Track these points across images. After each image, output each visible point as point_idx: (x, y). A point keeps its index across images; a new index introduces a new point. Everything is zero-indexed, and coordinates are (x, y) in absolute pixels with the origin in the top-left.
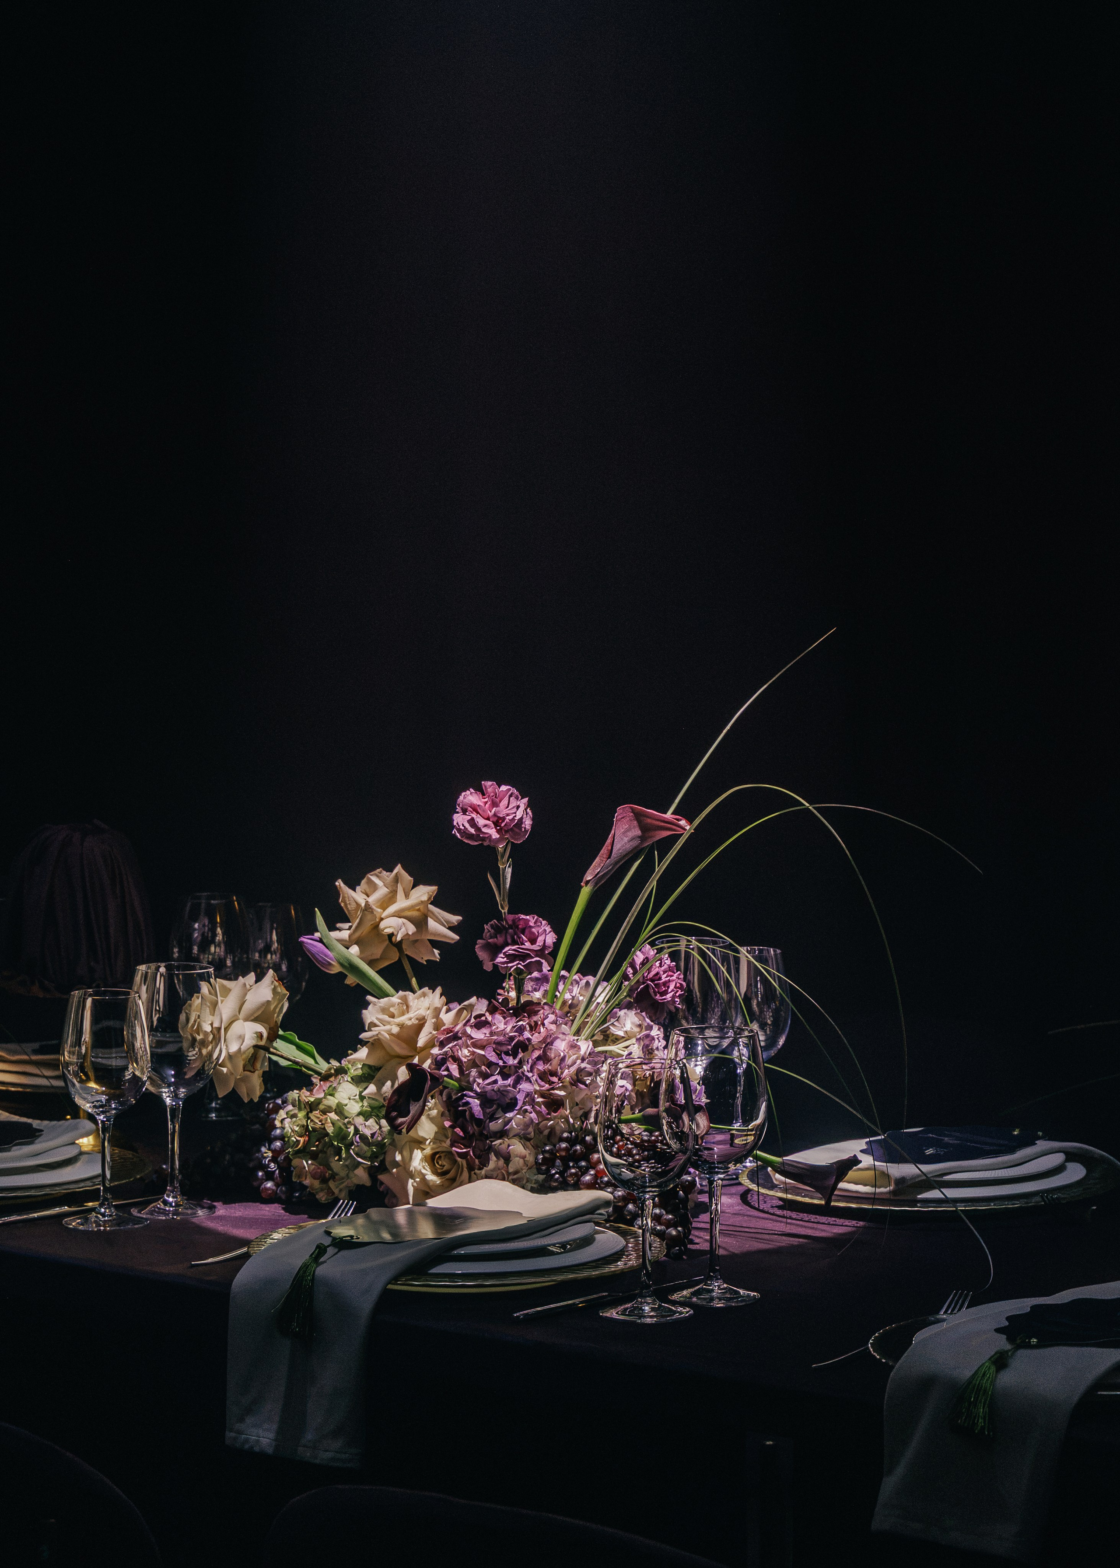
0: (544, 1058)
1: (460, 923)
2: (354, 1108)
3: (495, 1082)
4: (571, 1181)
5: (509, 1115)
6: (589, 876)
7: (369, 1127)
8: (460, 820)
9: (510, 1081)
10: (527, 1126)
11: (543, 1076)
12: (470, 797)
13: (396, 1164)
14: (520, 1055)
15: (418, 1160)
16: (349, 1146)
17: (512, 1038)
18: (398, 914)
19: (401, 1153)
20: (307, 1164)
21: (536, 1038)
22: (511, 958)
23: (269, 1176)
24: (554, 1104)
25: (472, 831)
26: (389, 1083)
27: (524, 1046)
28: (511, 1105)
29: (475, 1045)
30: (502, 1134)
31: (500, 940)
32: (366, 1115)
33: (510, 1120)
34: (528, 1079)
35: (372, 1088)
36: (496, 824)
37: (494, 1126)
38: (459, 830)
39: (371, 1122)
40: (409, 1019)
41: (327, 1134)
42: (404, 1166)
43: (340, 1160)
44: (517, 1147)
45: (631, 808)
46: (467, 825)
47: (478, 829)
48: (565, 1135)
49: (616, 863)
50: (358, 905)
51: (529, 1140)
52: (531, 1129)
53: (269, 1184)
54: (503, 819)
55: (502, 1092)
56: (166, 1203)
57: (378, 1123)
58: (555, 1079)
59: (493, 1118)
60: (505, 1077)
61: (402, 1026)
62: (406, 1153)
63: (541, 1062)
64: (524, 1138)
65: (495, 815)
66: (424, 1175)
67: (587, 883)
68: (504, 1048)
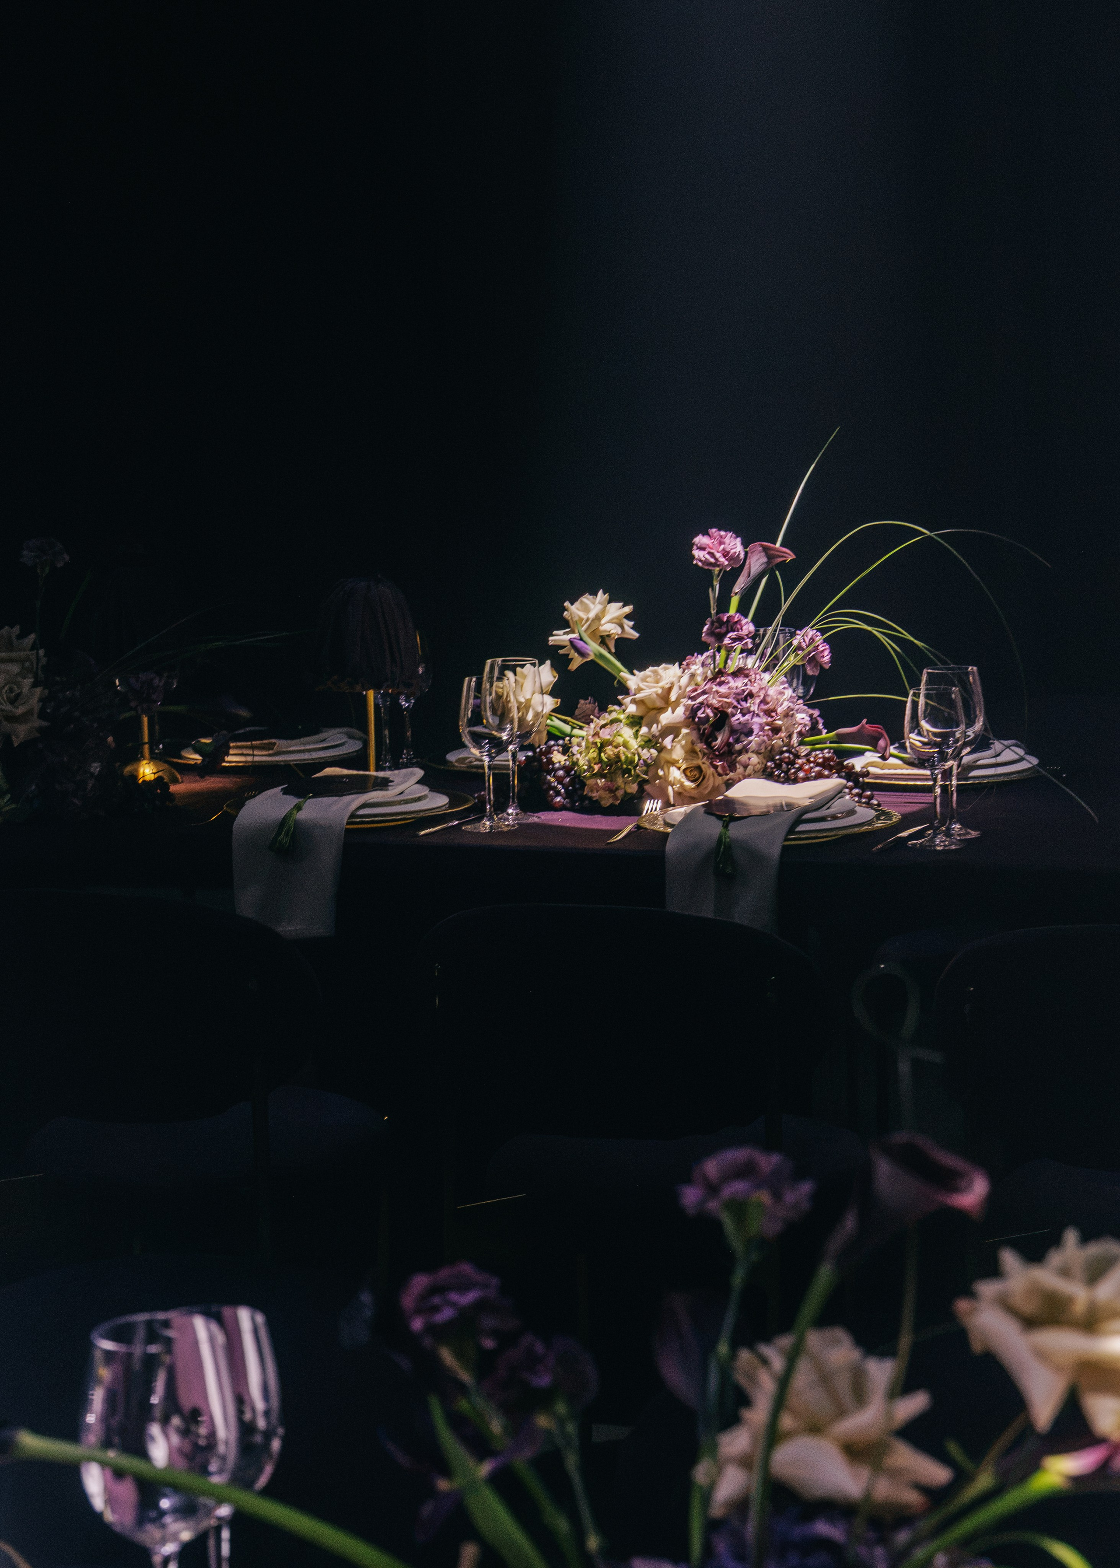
0: (764, 701)
5: (750, 738)
9: (747, 717)
10: (760, 745)
11: (768, 713)
13: (659, 778)
14: (749, 701)
15: (676, 774)
16: (635, 767)
17: (744, 691)
19: (663, 770)
20: (600, 782)
21: (755, 690)
22: (734, 640)
23: (558, 793)
24: (776, 730)
26: (655, 726)
27: (751, 695)
28: (750, 732)
30: (742, 752)
31: (723, 629)
33: (751, 742)
34: (758, 715)
35: (644, 730)
36: (725, 556)
37: (738, 747)
38: (701, 561)
39: (645, 751)
40: (660, 684)
42: (665, 778)
43: (629, 777)
44: (751, 761)
46: (708, 557)
48: (782, 749)
51: (762, 754)
52: (763, 747)
53: (559, 799)
54: (729, 552)
55: (745, 724)
58: (773, 714)
59: (738, 741)
61: (663, 688)
62: (666, 770)
63: (762, 704)
64: (756, 754)
65: (724, 549)
66: (679, 783)
68: (740, 697)
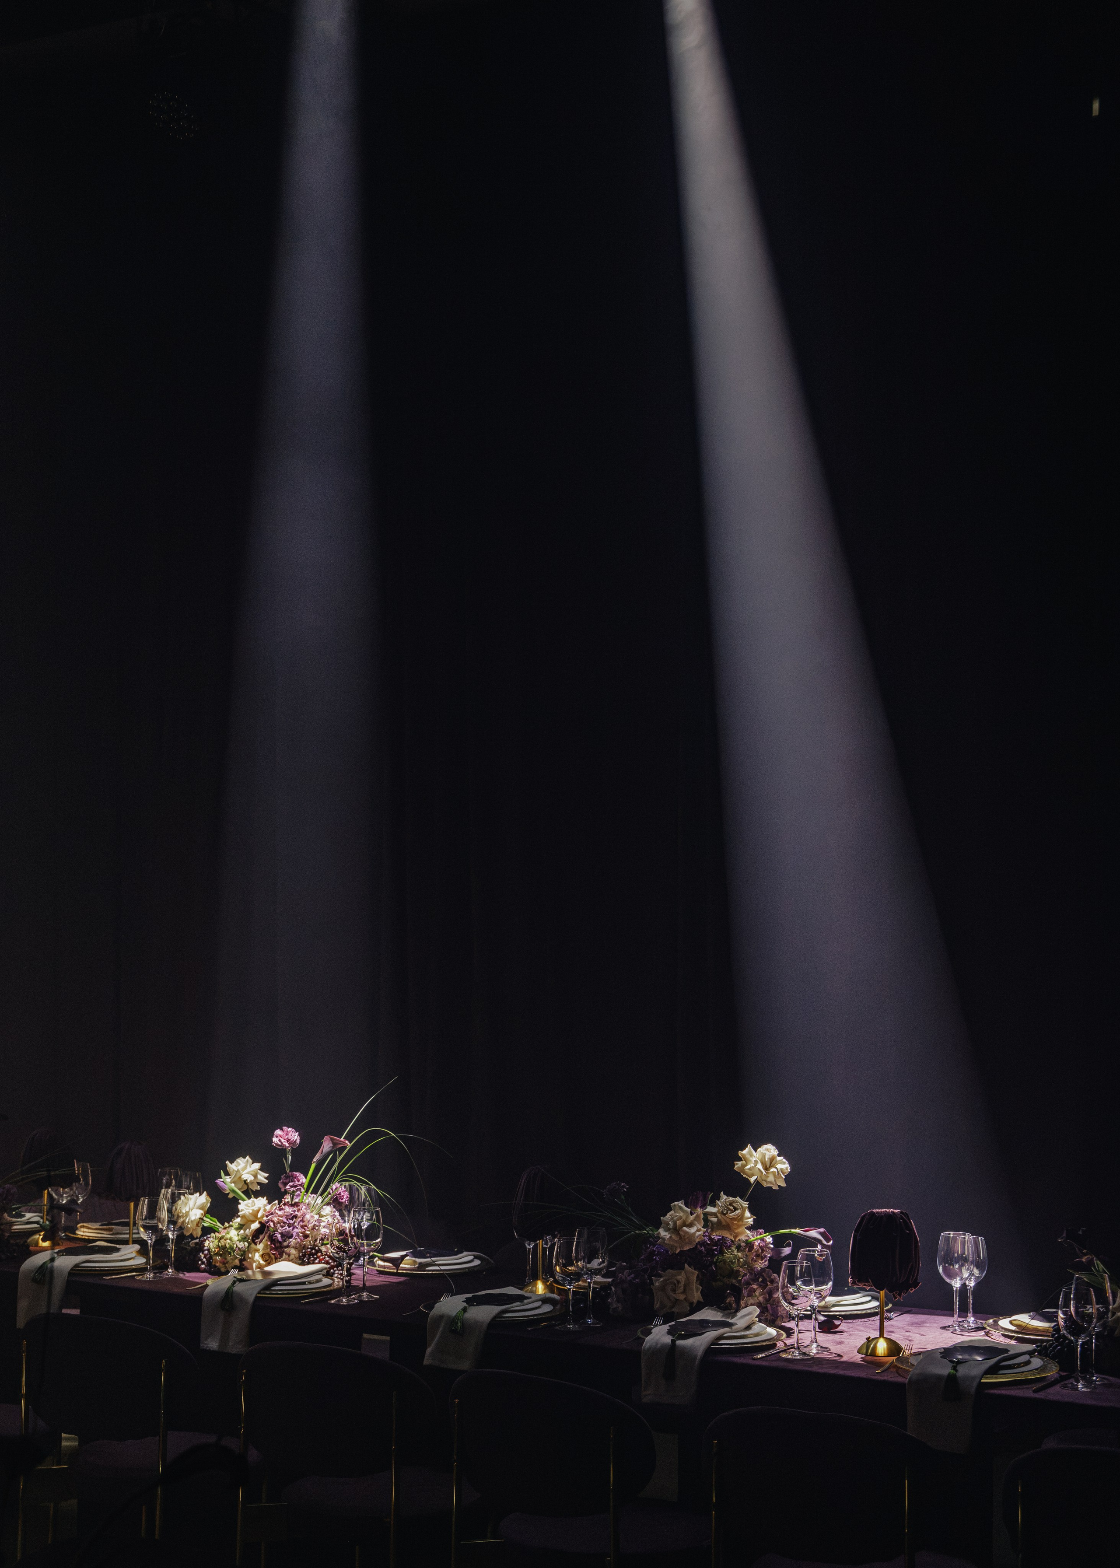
0: (302, 1221)
1: (268, 1177)
2: (236, 1238)
3: (286, 1229)
4: (311, 1262)
5: (290, 1240)
6: (315, 1160)
7: (241, 1245)
8: (275, 1140)
9: (291, 1228)
10: (296, 1244)
11: (302, 1227)
12: (278, 1132)
13: (250, 1258)
14: (294, 1220)
15: (257, 1256)
16: (234, 1252)
17: (292, 1214)
18: (248, 1173)
19: (251, 1254)
20: (218, 1258)
21: (299, 1214)
22: (291, 1187)
23: (203, 1263)
24: (306, 1236)
25: (280, 1143)
26: (248, 1230)
27: (296, 1217)
28: (291, 1237)
29: (279, 1216)
30: (288, 1246)
31: (288, 1181)
32: (240, 1241)
33: (291, 1242)
34: (297, 1228)
35: (242, 1232)
36: (288, 1141)
37: (285, 1244)
38: (275, 1143)
39: (242, 1243)
40: (255, 1208)
41: (227, 1247)
42: (252, 1259)
43: (231, 1256)
44: (293, 1251)
45: (330, 1137)
46: (278, 1142)
47: (282, 1143)
48: (309, 1247)
49: (324, 1156)
50: (234, 1170)
51: (297, 1248)
52: (298, 1245)
53: (203, 1266)
54: (290, 1140)
55: (288, 1232)
56: (169, 1272)
57: (244, 1243)
58: (306, 1228)
59: (285, 1241)
60: (289, 1227)
61: (253, 1210)
62: (253, 1254)
63: (301, 1222)
64: (295, 1248)
65: (287, 1138)
66: (259, 1262)
67: (314, 1162)
68: (289, 1217)
